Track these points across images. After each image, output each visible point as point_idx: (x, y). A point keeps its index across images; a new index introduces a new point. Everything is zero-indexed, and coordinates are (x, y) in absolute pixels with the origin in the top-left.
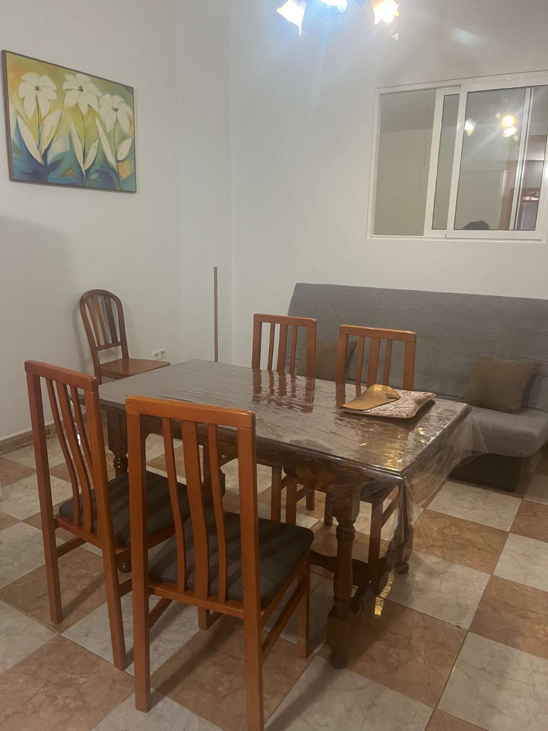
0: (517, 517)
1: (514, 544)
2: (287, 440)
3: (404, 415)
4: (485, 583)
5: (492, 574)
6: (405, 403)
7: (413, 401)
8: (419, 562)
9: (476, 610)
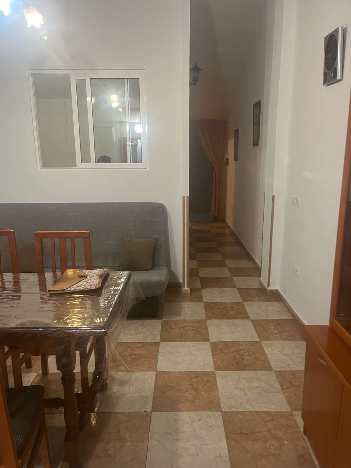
0: (162, 331)
1: (165, 348)
2: (13, 325)
3: (94, 287)
4: (154, 378)
5: (156, 371)
6: (92, 279)
7: (97, 276)
8: (113, 379)
9: (153, 397)
